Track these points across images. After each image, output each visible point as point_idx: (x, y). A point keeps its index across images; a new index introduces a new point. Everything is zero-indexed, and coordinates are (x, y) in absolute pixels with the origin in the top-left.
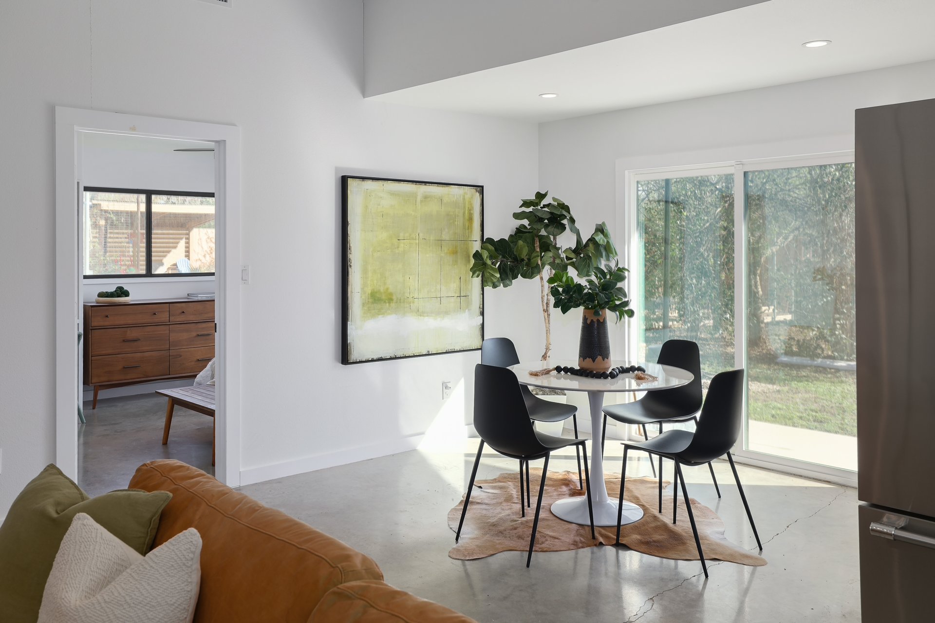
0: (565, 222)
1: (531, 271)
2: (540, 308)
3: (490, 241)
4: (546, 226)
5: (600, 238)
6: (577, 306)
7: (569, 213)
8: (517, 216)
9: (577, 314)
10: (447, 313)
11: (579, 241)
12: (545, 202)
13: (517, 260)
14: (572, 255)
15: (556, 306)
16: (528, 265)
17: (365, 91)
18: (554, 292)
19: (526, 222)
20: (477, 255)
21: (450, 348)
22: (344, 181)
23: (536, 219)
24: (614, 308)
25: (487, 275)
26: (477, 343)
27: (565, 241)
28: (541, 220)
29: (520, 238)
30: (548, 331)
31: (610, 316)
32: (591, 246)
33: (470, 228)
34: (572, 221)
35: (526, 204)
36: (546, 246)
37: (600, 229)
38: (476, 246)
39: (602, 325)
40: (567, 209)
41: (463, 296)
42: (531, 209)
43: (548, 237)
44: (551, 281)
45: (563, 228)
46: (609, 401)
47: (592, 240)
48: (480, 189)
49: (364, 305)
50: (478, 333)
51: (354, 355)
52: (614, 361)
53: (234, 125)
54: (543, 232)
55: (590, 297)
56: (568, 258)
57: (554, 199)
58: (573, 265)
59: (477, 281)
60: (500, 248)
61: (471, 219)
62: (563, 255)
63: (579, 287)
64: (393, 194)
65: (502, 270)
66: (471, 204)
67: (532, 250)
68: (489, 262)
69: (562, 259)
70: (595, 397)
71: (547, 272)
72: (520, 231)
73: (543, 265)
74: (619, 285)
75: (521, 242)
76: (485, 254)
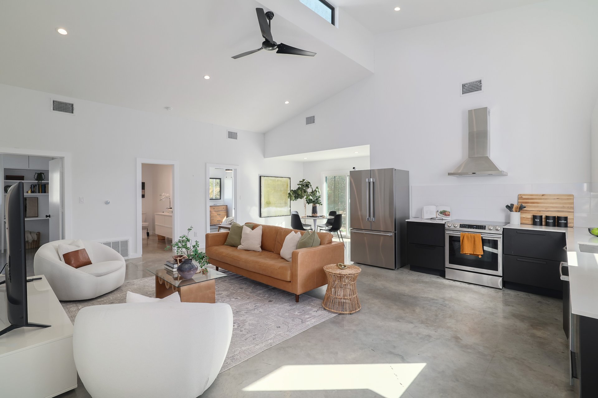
0: (309, 186)
1: (301, 197)
2: (304, 206)
3: (292, 190)
4: (305, 187)
5: (317, 190)
6: (311, 203)
7: (310, 184)
8: (298, 185)
9: (311, 205)
10: (282, 207)
11: (312, 191)
12: (304, 181)
13: (298, 195)
14: (311, 194)
15: (307, 203)
16: (301, 196)
17: (265, 157)
18: (307, 200)
19: (300, 186)
20: (289, 194)
21: (283, 215)
22: (260, 177)
23: (303, 185)
24: (318, 204)
25: (292, 198)
26: (289, 214)
27: (309, 190)
28: (304, 185)
29: (299, 190)
30: (305, 211)
31: (318, 205)
32: (315, 191)
33: (288, 187)
34: (311, 186)
35: (300, 182)
36: (305, 192)
37: (317, 188)
38: (289, 192)
39: (316, 207)
40: (310, 183)
41: (286, 203)
42: (301, 183)
43: (305, 189)
44: (306, 198)
45: (309, 187)
46: (317, 223)
47: (315, 190)
48: (290, 178)
49: (264, 205)
50: (289, 211)
51: (262, 216)
52: (318, 215)
53: (238, 165)
54: (304, 188)
55: (314, 202)
56: (310, 194)
57: (307, 181)
58: (311, 196)
59: (289, 199)
60: (295, 192)
61: (288, 185)
62: (309, 194)
63: (311, 200)
64: (271, 180)
65: (295, 197)
66: (288, 182)
67: (302, 192)
68: (292, 195)
69: (309, 195)
70: (315, 221)
71: (305, 197)
72: (299, 188)
73: (304, 196)
74: (319, 199)
75: (299, 191)
76: (291, 193)
